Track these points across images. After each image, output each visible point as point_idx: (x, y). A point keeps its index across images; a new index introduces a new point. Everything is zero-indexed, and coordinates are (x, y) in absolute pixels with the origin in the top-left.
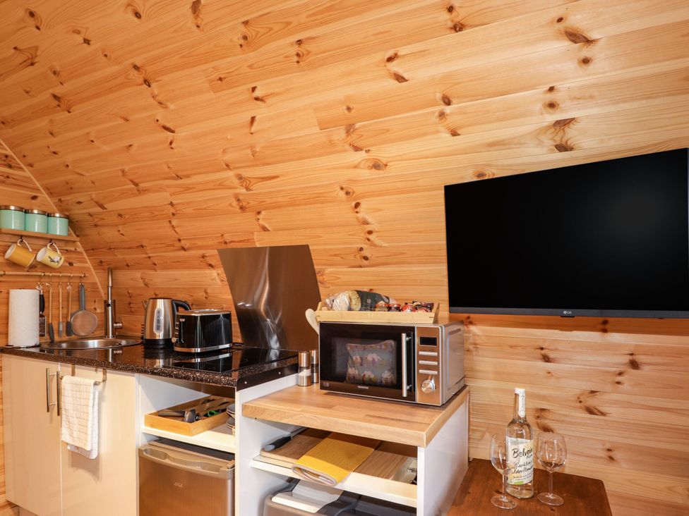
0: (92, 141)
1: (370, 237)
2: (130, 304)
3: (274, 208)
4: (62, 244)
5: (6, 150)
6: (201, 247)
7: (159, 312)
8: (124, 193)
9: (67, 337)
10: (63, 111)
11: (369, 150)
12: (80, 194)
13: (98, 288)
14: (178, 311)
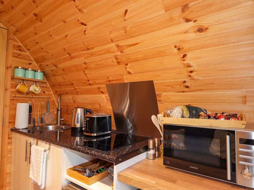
0: (51, 35)
1: (191, 74)
2: (67, 110)
3: (135, 61)
4: (40, 84)
5: (19, 43)
6: (98, 84)
7: (78, 115)
8: (65, 59)
9: (41, 124)
10: (39, 22)
11: (196, 20)
12: (48, 61)
13: (55, 103)
14: (87, 114)
